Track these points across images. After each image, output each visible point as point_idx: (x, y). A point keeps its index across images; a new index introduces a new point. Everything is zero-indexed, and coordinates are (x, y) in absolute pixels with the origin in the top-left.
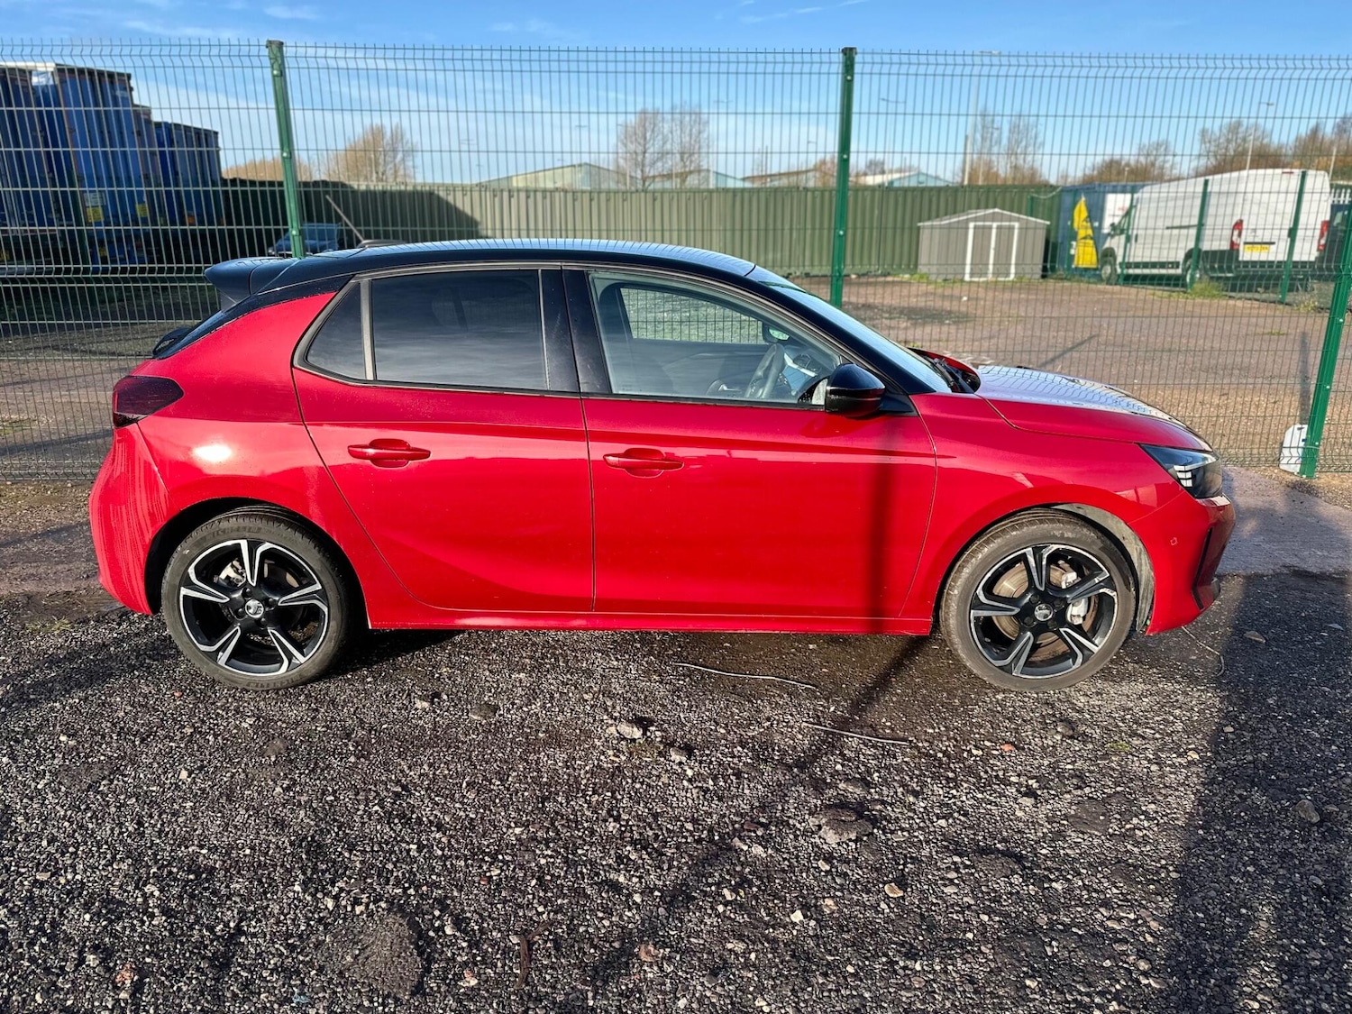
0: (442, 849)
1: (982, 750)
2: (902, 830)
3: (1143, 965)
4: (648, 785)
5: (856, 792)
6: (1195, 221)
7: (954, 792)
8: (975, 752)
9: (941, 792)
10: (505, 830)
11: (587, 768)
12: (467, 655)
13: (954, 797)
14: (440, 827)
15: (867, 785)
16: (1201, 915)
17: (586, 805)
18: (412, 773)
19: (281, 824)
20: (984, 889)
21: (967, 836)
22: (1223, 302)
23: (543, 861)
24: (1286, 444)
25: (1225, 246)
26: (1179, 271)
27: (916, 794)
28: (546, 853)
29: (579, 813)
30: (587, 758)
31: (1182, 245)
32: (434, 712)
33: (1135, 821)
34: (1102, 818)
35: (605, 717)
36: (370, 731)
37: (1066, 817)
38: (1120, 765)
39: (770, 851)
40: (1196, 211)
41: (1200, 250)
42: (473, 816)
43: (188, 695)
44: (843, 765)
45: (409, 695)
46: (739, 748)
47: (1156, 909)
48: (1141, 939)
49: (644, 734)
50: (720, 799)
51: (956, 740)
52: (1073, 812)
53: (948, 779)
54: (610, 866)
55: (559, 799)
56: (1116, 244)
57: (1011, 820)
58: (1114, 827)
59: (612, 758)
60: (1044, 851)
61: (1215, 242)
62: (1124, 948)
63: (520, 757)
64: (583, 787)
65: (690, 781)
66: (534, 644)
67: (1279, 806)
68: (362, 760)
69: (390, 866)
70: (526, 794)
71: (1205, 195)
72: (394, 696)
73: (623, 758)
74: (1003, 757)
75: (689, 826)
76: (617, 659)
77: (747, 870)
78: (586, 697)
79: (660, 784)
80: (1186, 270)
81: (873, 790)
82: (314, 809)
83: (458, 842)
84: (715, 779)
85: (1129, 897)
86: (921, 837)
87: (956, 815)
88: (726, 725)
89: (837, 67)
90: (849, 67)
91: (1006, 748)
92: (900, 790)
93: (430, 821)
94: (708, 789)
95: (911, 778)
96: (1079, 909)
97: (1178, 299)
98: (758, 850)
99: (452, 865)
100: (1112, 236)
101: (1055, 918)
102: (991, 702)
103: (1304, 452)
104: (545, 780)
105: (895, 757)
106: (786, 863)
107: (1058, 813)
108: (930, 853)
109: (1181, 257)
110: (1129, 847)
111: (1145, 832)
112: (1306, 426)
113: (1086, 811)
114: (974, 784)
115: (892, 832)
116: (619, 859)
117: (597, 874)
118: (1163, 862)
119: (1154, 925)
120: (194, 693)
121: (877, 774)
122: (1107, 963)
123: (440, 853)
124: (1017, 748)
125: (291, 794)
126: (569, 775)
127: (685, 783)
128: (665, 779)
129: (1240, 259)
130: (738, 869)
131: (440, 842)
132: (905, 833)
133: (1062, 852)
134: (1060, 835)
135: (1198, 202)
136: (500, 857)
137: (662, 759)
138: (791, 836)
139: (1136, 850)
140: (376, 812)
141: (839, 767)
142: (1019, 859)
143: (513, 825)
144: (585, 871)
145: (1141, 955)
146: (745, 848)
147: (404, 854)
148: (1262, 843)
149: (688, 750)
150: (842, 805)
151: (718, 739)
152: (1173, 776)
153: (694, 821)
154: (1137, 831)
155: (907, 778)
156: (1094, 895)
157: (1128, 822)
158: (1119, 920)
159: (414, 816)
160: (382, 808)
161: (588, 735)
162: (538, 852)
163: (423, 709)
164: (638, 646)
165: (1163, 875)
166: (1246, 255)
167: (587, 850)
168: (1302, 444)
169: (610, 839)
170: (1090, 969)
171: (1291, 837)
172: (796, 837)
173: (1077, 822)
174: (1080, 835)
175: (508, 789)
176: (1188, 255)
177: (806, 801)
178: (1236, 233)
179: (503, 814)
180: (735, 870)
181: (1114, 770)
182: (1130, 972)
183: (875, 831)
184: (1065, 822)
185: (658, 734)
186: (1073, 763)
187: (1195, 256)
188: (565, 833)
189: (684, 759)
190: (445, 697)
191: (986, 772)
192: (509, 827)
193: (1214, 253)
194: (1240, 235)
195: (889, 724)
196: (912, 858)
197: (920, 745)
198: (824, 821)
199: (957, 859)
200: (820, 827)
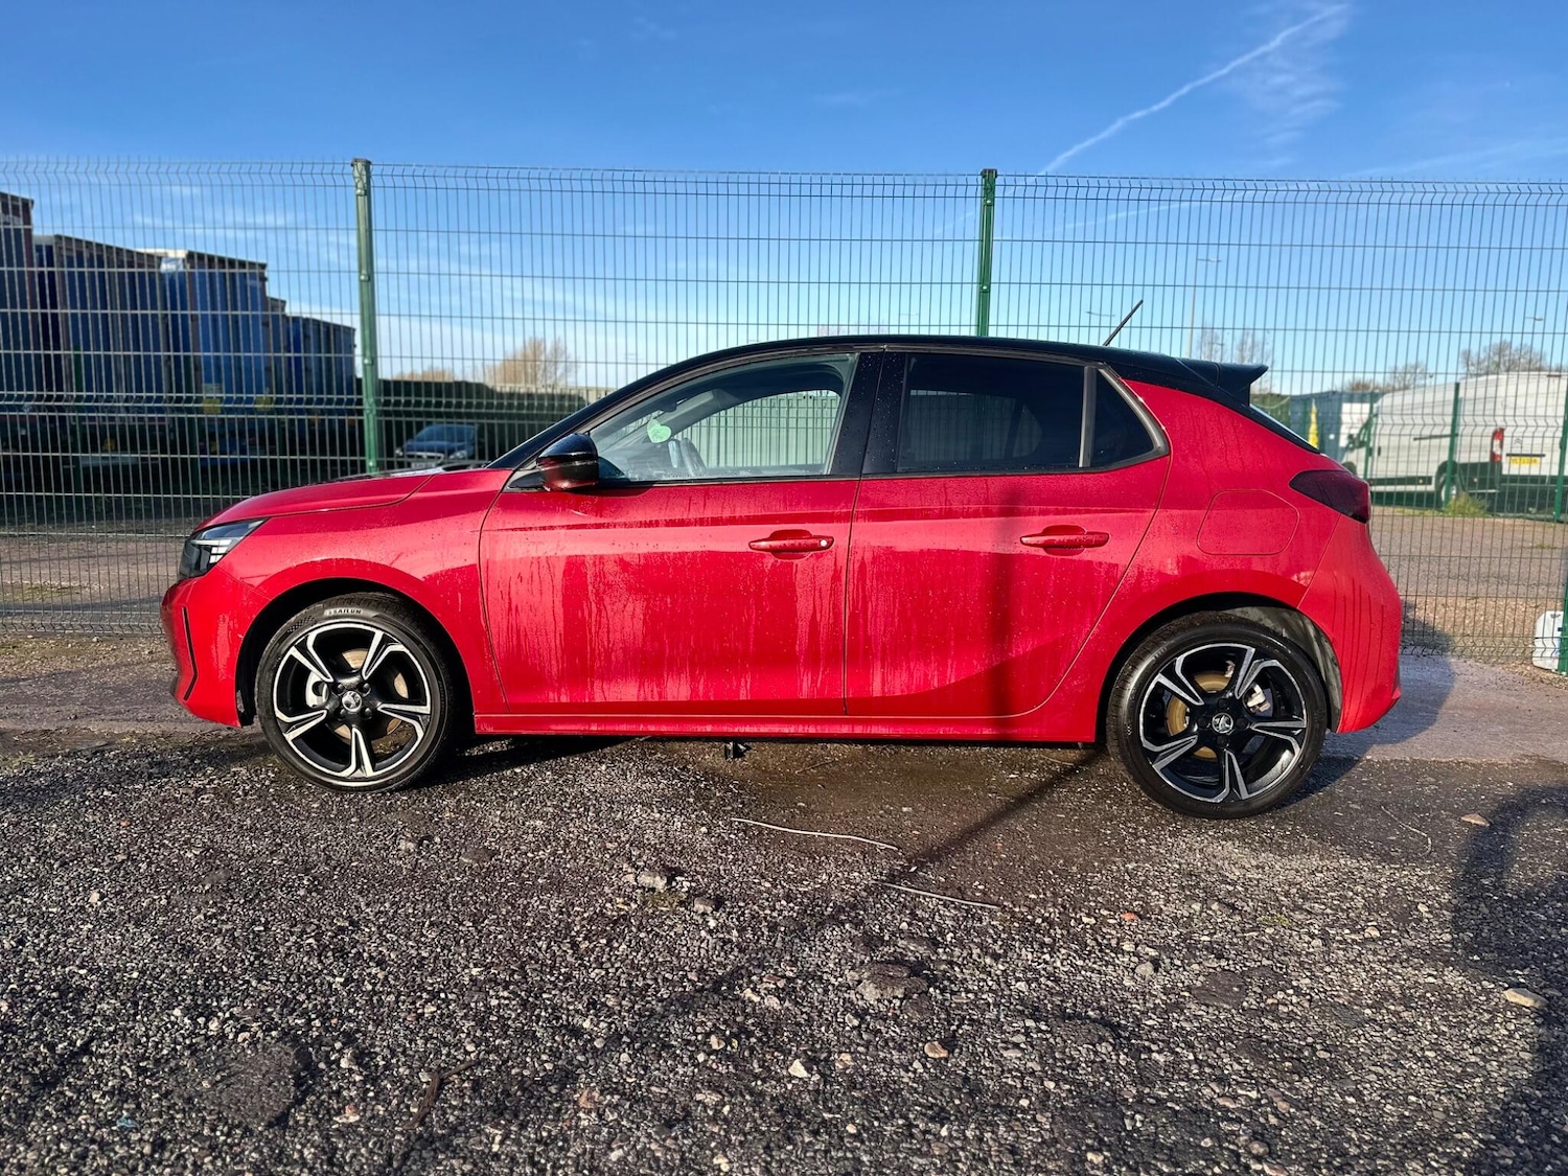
1: (1096, 918)
2: (968, 991)
3: (1257, 1148)
4: (657, 935)
5: (915, 951)
7: (1047, 957)
8: (1085, 920)
9: (1030, 957)
11: (586, 915)
13: (1046, 962)
15: (936, 945)
16: (1351, 1100)
18: (368, 911)
20: (1057, 1055)
21: (1052, 1003)
27: (996, 957)
30: (588, 905)
33: (1280, 995)
34: (1235, 989)
35: (625, 866)
37: (1189, 990)
38: (1273, 939)
39: (787, 1004)
42: (426, 955)
43: (137, 823)
46: (784, 903)
47: (1289, 1090)
48: (1262, 1120)
49: (669, 883)
50: (742, 951)
51: (1064, 907)
52: (1199, 984)
53: (1043, 945)
57: (1116, 989)
58: (1250, 1002)
59: (620, 906)
60: (1150, 1022)
62: (1235, 1127)
65: (710, 932)
68: (314, 894)
73: (635, 906)
74: (1121, 926)
75: (693, 977)
76: (661, 812)
77: (751, 1021)
78: (609, 845)
79: (673, 933)
81: (940, 950)
84: (741, 930)
85: (1255, 1075)
86: (991, 1001)
87: (1043, 980)
88: (773, 879)
91: (1128, 916)
92: (976, 951)
94: (731, 943)
95: (995, 941)
96: (1183, 1084)
98: (772, 1002)
101: (1147, 1091)
104: (529, 924)
105: (980, 920)
106: (805, 1016)
107: (1180, 985)
108: (998, 1016)
110: (1267, 1022)
111: (1291, 1007)
113: (1217, 983)
114: (1076, 951)
115: (953, 993)
118: (1310, 1040)
119: (1283, 1106)
121: (951, 935)
122: (1207, 1142)
124: (1141, 917)
125: (214, 922)
127: (703, 933)
128: (679, 929)
130: (739, 1019)
132: (970, 996)
133: (1175, 1024)
134: (1178, 1007)
136: (443, 995)
137: (683, 909)
138: (820, 991)
139: (1275, 1026)
141: (904, 926)
142: (1115, 1028)
145: (1256, 1137)
146: (756, 999)
148: (1450, 1027)
149: (717, 902)
150: (897, 962)
151: (760, 892)
152: (1341, 952)
154: (1281, 1007)
155: (990, 941)
156: (1207, 1070)
157: (1271, 996)
158: (1235, 1098)
160: (317, 941)
164: (691, 800)
165: (1306, 1054)
167: (555, 995)
170: (1180, 1147)
171: (1491, 1022)
172: (826, 992)
173: (1202, 995)
174: (1203, 1007)
177: (852, 957)
179: (464, 955)
180: (734, 1020)
181: (1263, 943)
182: (1238, 1156)
183: (931, 990)
184: (1187, 994)
185: (686, 884)
186: (1211, 935)
188: (534, 977)
189: (710, 909)
190: (437, 840)
191: (1095, 940)
195: (981, 887)
196: (971, 1020)
197: (1017, 910)
198: (866, 975)
199: (1030, 1023)
200: (860, 982)
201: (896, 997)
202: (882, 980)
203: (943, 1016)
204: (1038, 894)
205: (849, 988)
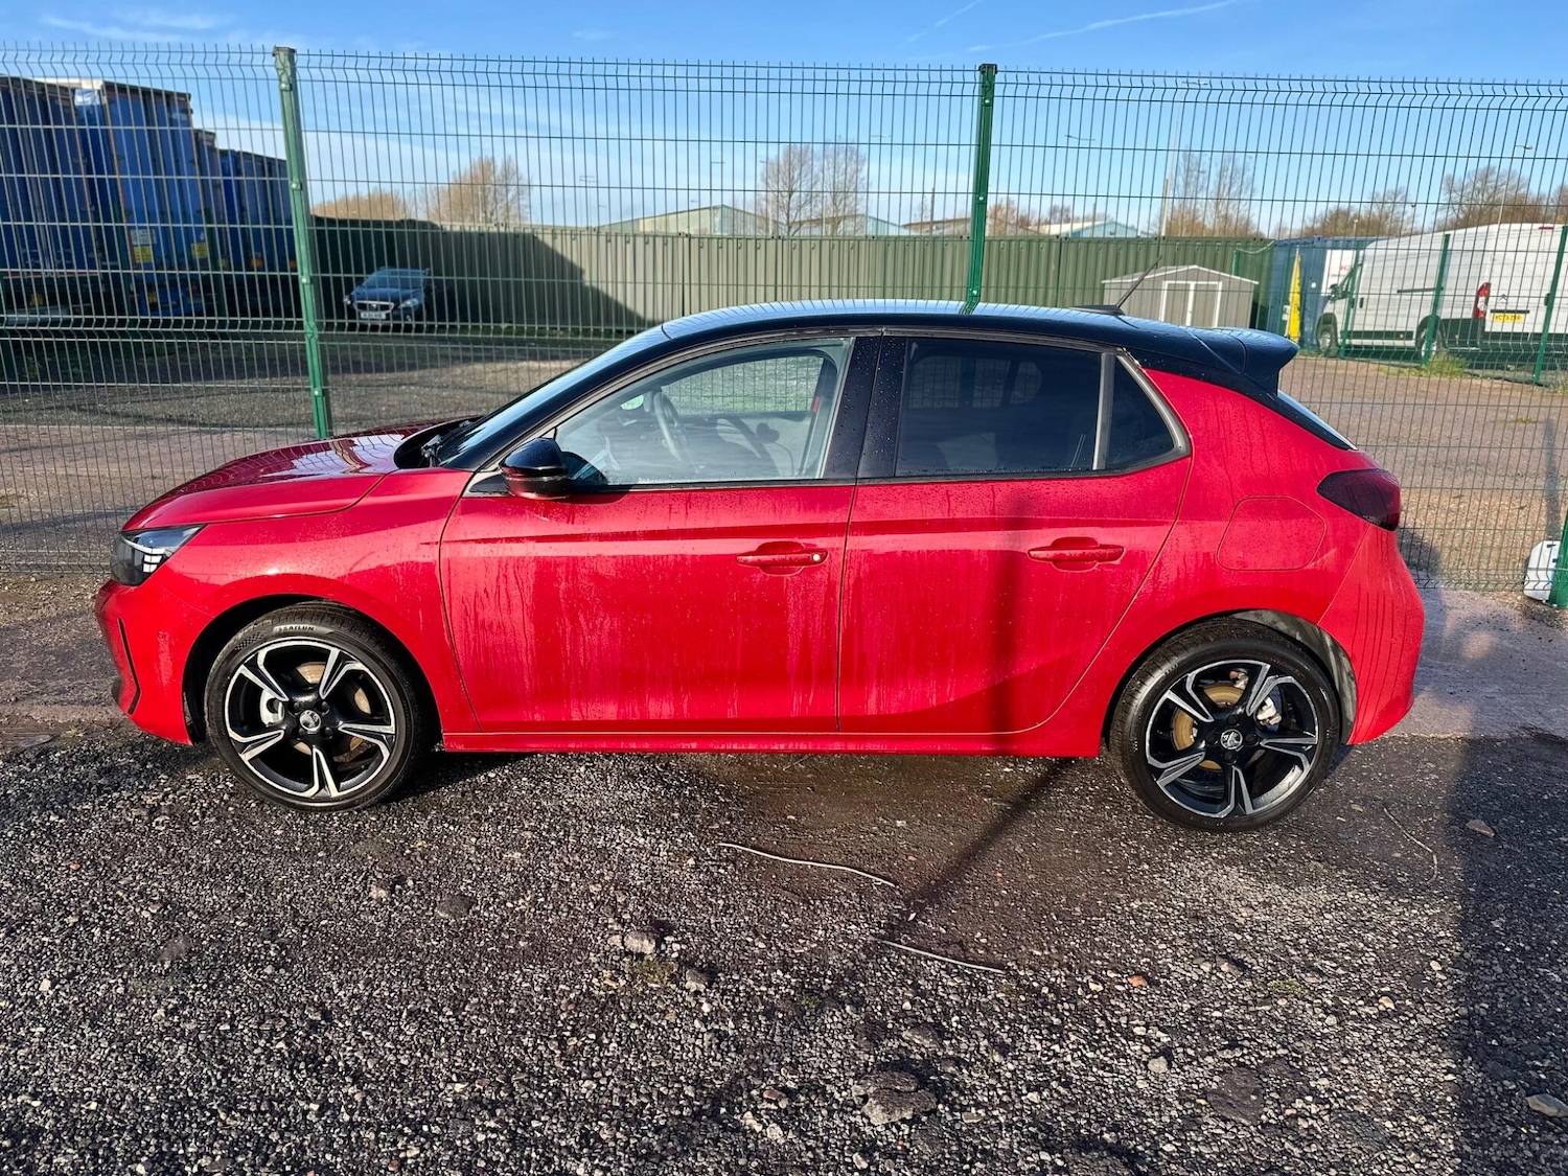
0: (351, 1112)
1: (1103, 983)
2: (978, 1105)
4: (648, 1026)
5: (922, 1044)
6: (1431, 284)
7: (1056, 1047)
9: (1039, 1048)
10: (442, 1085)
11: (572, 996)
12: (453, 823)
13: (1056, 1055)
14: (358, 1078)
15: (940, 1033)
17: (558, 1052)
18: (341, 994)
19: (149, 1064)
21: (1065, 1119)
22: (1466, 381)
23: (481, 1137)
24: (1533, 564)
25: (1468, 314)
26: (1411, 343)
27: (1004, 1049)
28: (488, 1124)
29: (547, 1064)
30: (573, 982)
31: (1414, 311)
32: (392, 904)
33: (1299, 1104)
34: (1254, 1097)
35: (611, 920)
36: (303, 929)
37: (1205, 1093)
38: (1287, 1015)
39: (791, 1135)
40: (1434, 271)
41: (1438, 318)
42: (405, 1062)
43: (87, 869)
44: (913, 1003)
45: (366, 878)
46: (779, 973)
49: (658, 946)
50: (739, 1051)
51: (1070, 968)
52: (1214, 1086)
53: (1051, 1027)
54: (568, 1148)
55: (525, 1041)
56: (1338, 309)
57: (1129, 1095)
58: (1269, 1113)
59: (607, 982)
60: (1168, 1148)
61: (1456, 309)
63: (487, 975)
64: (560, 1025)
65: (704, 1021)
66: (543, 810)
67: (1500, 1089)
68: (282, 971)
69: (274, 1137)
70: (483, 1031)
71: (1445, 253)
72: (346, 880)
73: (622, 983)
74: (1129, 995)
75: (689, 1091)
76: (645, 836)
77: (754, 1164)
78: (593, 889)
79: (664, 1023)
80: (1419, 343)
81: (947, 1043)
82: (199, 1043)
83: (376, 1102)
84: (737, 1018)
86: (1002, 1119)
87: (1054, 1084)
88: (768, 935)
89: (973, 89)
90: (987, 89)
91: (1135, 981)
92: (984, 1043)
93: (347, 1068)
94: (726, 1034)
95: (1002, 1025)
97: (1409, 374)
98: (775, 1133)
99: (358, 1137)
100: (1334, 300)
102: (1123, 913)
103: (1555, 575)
104: (512, 1011)
105: (985, 993)
106: (810, 1154)
107: (1195, 1086)
108: (1011, 1144)
109: (1413, 327)
110: (1287, 1145)
111: (1311, 1122)
112: (1558, 543)
113: (1233, 1084)
114: (1085, 1037)
115: (963, 1109)
116: (585, 1135)
117: (550, 1161)
120: (95, 865)
121: (956, 1018)
123: (347, 1118)
124: (1150, 982)
125: (176, 1019)
126: (545, 1005)
127: (697, 1023)
128: (671, 1017)
129: (1487, 329)
130: (742, 1162)
131: (352, 1100)
132: (980, 1111)
133: (1193, 1148)
134: (1193, 1121)
135: (1435, 261)
136: (425, 1128)
137: (673, 986)
138: (824, 1112)
139: (1297, 1151)
140: (279, 1051)
141: (907, 1005)
142: (1133, 1159)
143: (454, 1078)
144: (534, 1155)
146: (758, 1128)
147: (299, 1118)
148: (1474, 1146)
149: (710, 973)
150: (902, 1065)
151: (754, 956)
152: (1356, 1034)
153: (698, 1083)
154: (1300, 1121)
155: (996, 1024)
157: (1290, 1105)
159: (327, 1059)
160: (288, 1044)
161: (583, 945)
162: (478, 1122)
163: (380, 900)
164: (676, 815)
166: (1494, 324)
167: (545, 1122)
168: (1553, 565)
169: (579, 1105)
172: (831, 1112)
173: (1219, 1102)
174: (1222, 1124)
175: (461, 1024)
176: (1422, 326)
177: (855, 1057)
178: (1482, 299)
179: (446, 1060)
180: (737, 1164)
181: (1276, 1021)
183: (940, 1106)
184: (1203, 1102)
185: (676, 947)
187: (1432, 325)
188: (522, 1093)
189: (702, 987)
190: (410, 883)
191: (1104, 1018)
192: (449, 1081)
193: (1455, 322)
194: (1486, 302)
195: (983, 941)
196: (984, 1151)
197: (1022, 973)
198: (871, 1090)
199: (1045, 1156)
200: (865, 1098)
201: (903, 1121)
202: (891, 1098)
203: (954, 1148)
204: (1042, 950)
205: (855, 1107)
